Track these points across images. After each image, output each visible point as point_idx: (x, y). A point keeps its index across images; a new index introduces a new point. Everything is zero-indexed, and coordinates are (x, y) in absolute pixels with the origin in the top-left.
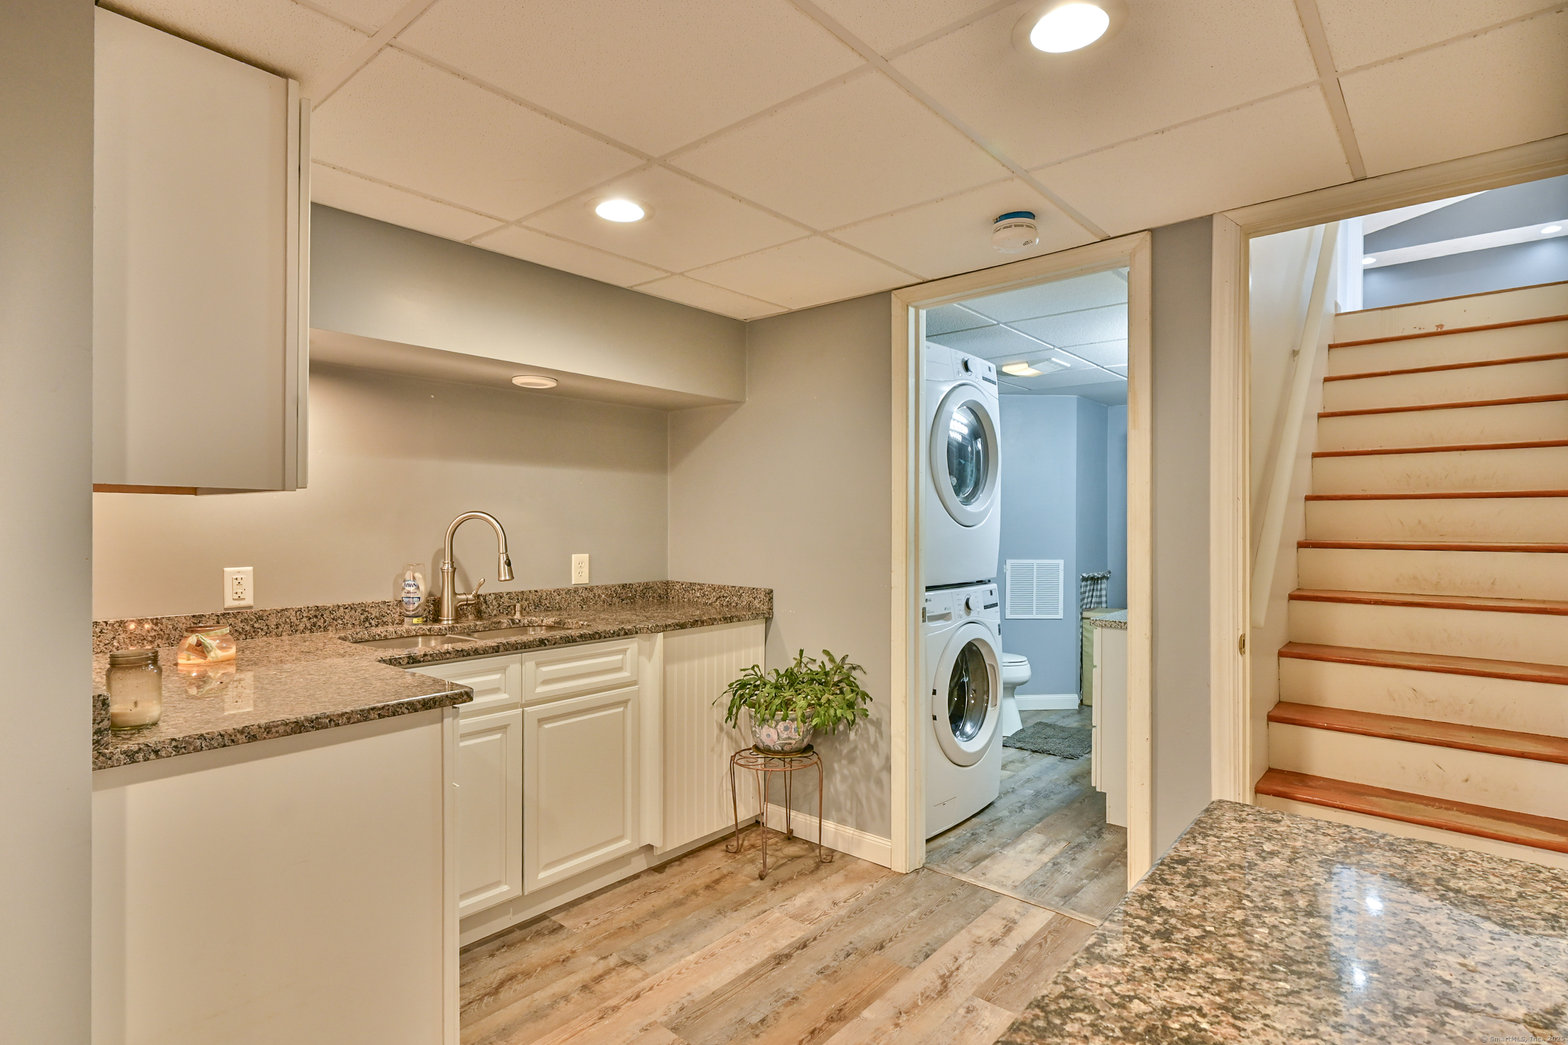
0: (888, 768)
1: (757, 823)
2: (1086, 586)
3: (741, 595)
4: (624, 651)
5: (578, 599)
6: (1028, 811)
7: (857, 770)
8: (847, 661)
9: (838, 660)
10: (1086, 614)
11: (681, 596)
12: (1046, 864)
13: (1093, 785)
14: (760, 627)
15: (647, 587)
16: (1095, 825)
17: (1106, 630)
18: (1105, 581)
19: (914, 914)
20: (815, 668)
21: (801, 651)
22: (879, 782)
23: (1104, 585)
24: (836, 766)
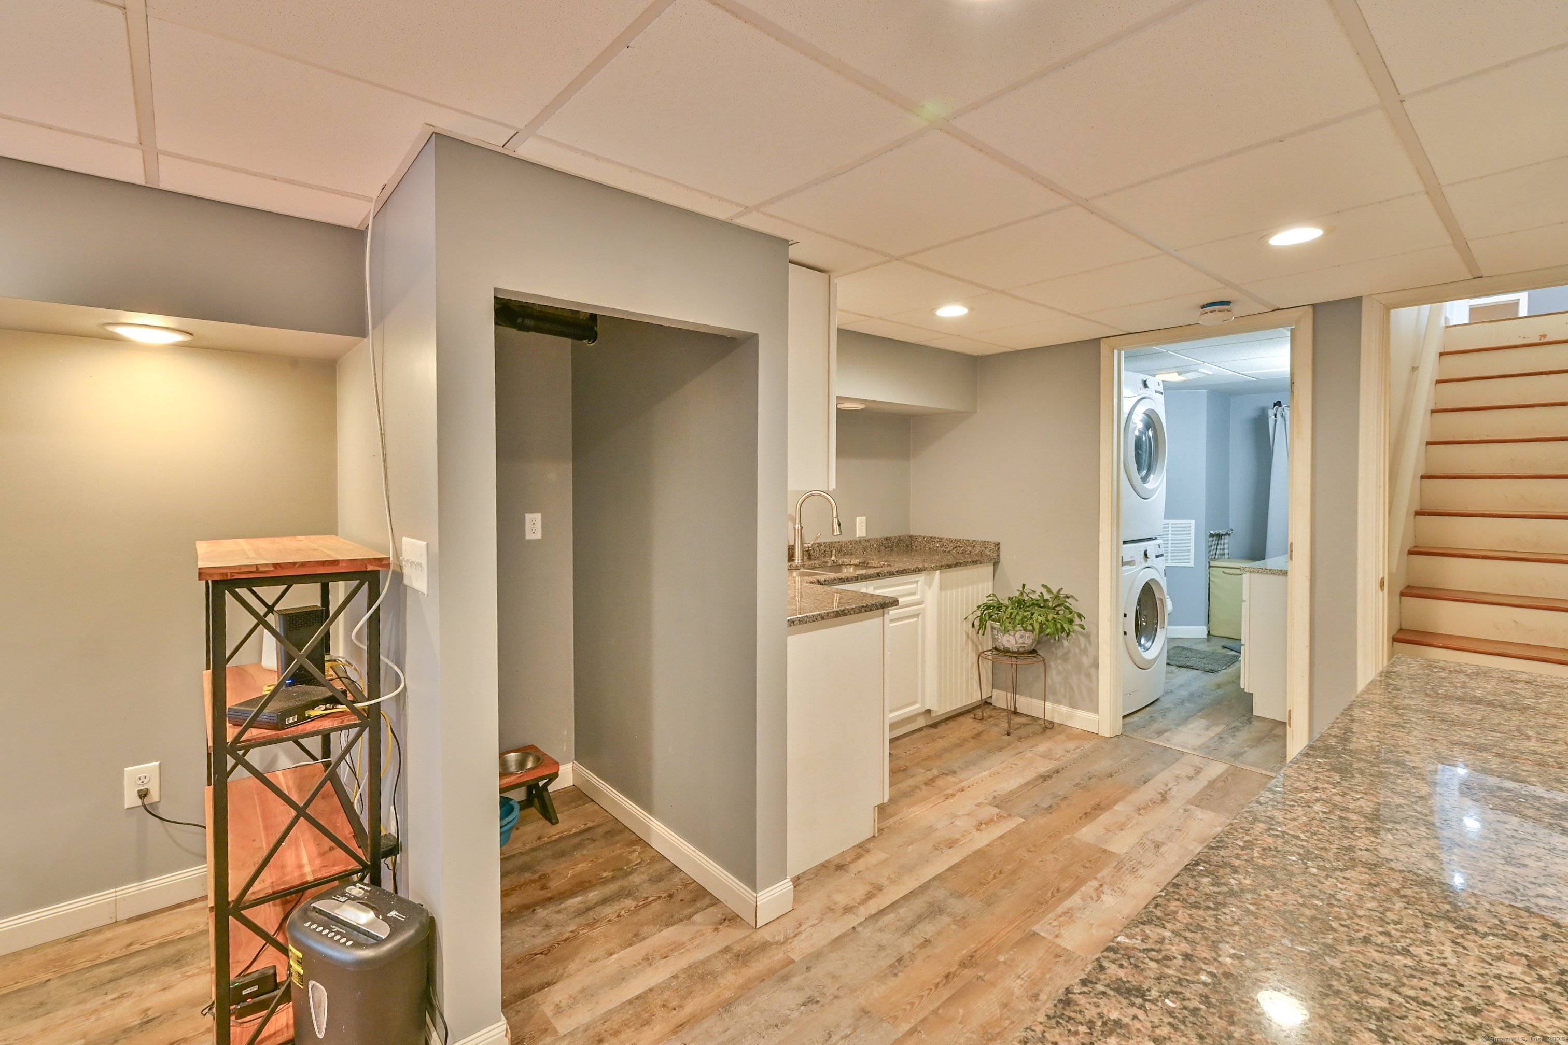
0: (1096, 665)
1: (987, 703)
2: (1213, 541)
3: (974, 546)
4: (917, 582)
5: (862, 547)
6: (1187, 705)
7: (1070, 667)
8: (1062, 592)
9: (1055, 591)
10: (1213, 563)
11: (923, 546)
12: (1213, 737)
13: (1242, 687)
14: (990, 568)
15: (900, 539)
16: (1244, 716)
17: (1253, 575)
18: (1227, 537)
19: (1126, 760)
20: (1035, 597)
21: (1024, 585)
22: (1088, 675)
23: (1226, 540)
24: (1052, 664)
